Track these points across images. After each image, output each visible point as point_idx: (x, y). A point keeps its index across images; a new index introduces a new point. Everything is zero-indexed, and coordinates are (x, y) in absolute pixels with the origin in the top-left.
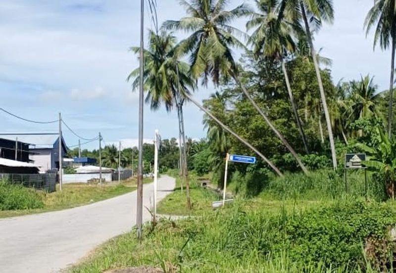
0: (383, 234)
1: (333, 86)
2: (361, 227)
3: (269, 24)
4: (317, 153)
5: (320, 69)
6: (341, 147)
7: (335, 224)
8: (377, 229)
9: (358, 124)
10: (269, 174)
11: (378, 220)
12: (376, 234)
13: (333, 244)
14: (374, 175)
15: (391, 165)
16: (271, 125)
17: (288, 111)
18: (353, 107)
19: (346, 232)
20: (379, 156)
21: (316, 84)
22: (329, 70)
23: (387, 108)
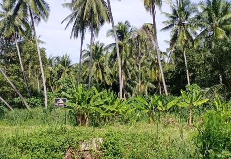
0: (77, 147)
1: (47, 59)
2: (64, 142)
3: (8, 18)
4: (35, 97)
5: (39, 48)
6: (49, 94)
7: (49, 141)
8: (73, 143)
9: (60, 83)
10: (5, 109)
11: (74, 138)
12: (73, 147)
13: (47, 154)
14: (70, 111)
15: (81, 106)
16: (8, 80)
17: (19, 71)
18: (58, 71)
19: (55, 146)
20: (74, 100)
21: (37, 56)
22: (45, 49)
23: (76, 73)
